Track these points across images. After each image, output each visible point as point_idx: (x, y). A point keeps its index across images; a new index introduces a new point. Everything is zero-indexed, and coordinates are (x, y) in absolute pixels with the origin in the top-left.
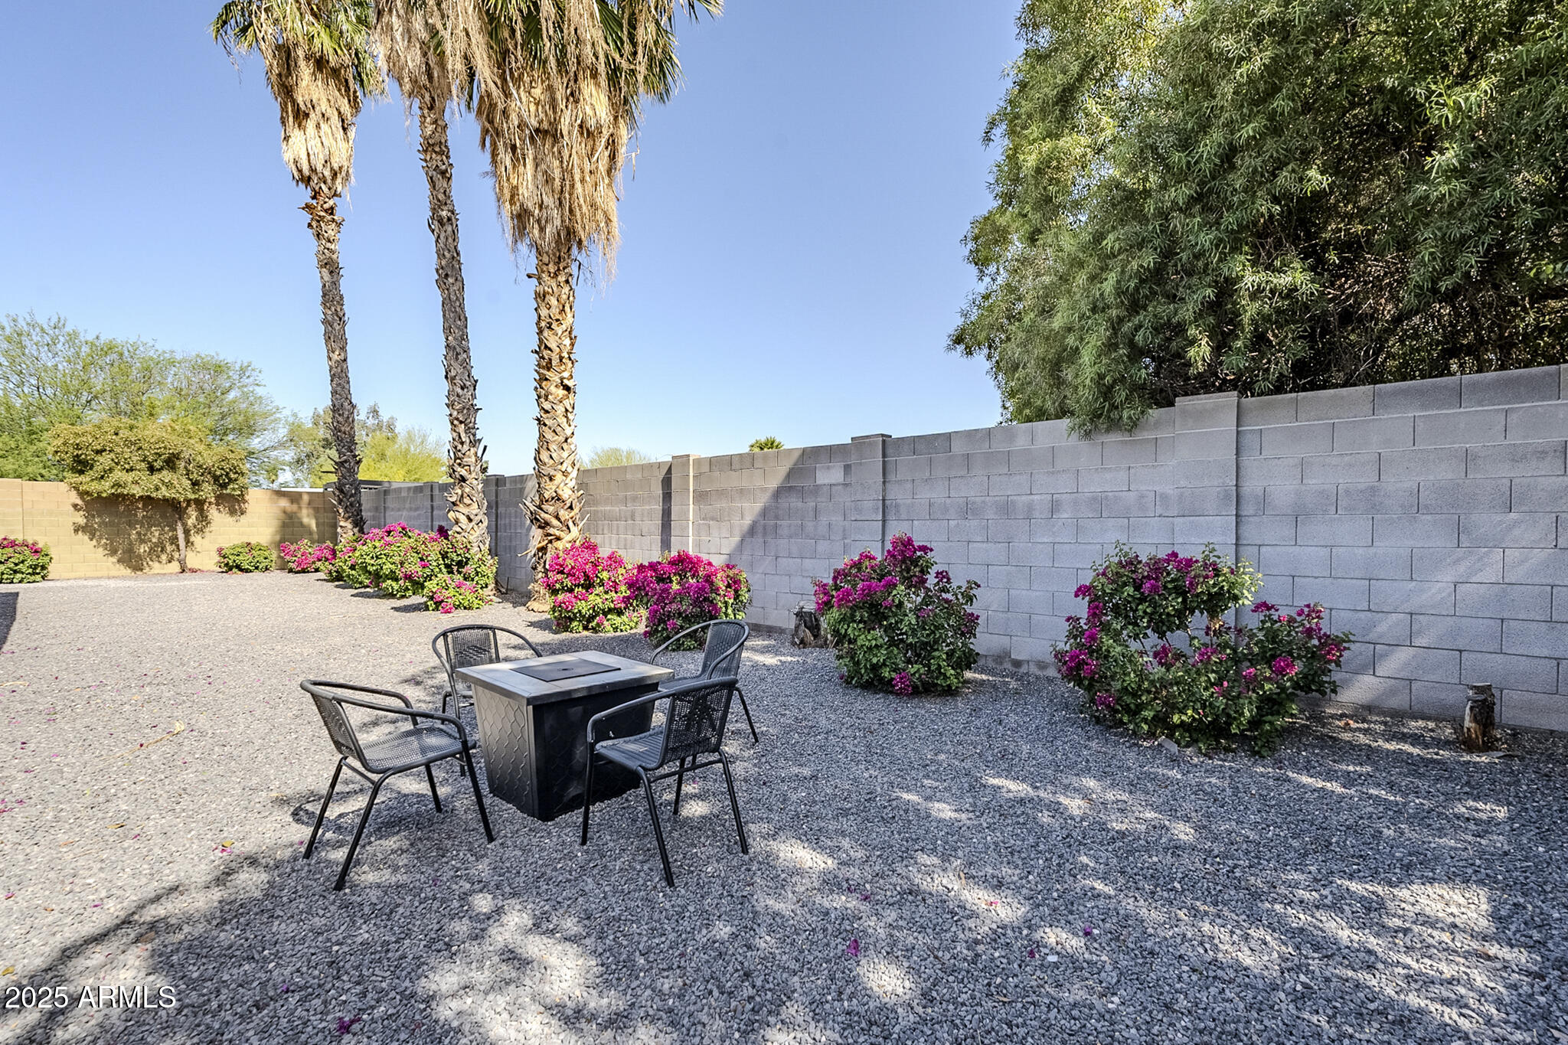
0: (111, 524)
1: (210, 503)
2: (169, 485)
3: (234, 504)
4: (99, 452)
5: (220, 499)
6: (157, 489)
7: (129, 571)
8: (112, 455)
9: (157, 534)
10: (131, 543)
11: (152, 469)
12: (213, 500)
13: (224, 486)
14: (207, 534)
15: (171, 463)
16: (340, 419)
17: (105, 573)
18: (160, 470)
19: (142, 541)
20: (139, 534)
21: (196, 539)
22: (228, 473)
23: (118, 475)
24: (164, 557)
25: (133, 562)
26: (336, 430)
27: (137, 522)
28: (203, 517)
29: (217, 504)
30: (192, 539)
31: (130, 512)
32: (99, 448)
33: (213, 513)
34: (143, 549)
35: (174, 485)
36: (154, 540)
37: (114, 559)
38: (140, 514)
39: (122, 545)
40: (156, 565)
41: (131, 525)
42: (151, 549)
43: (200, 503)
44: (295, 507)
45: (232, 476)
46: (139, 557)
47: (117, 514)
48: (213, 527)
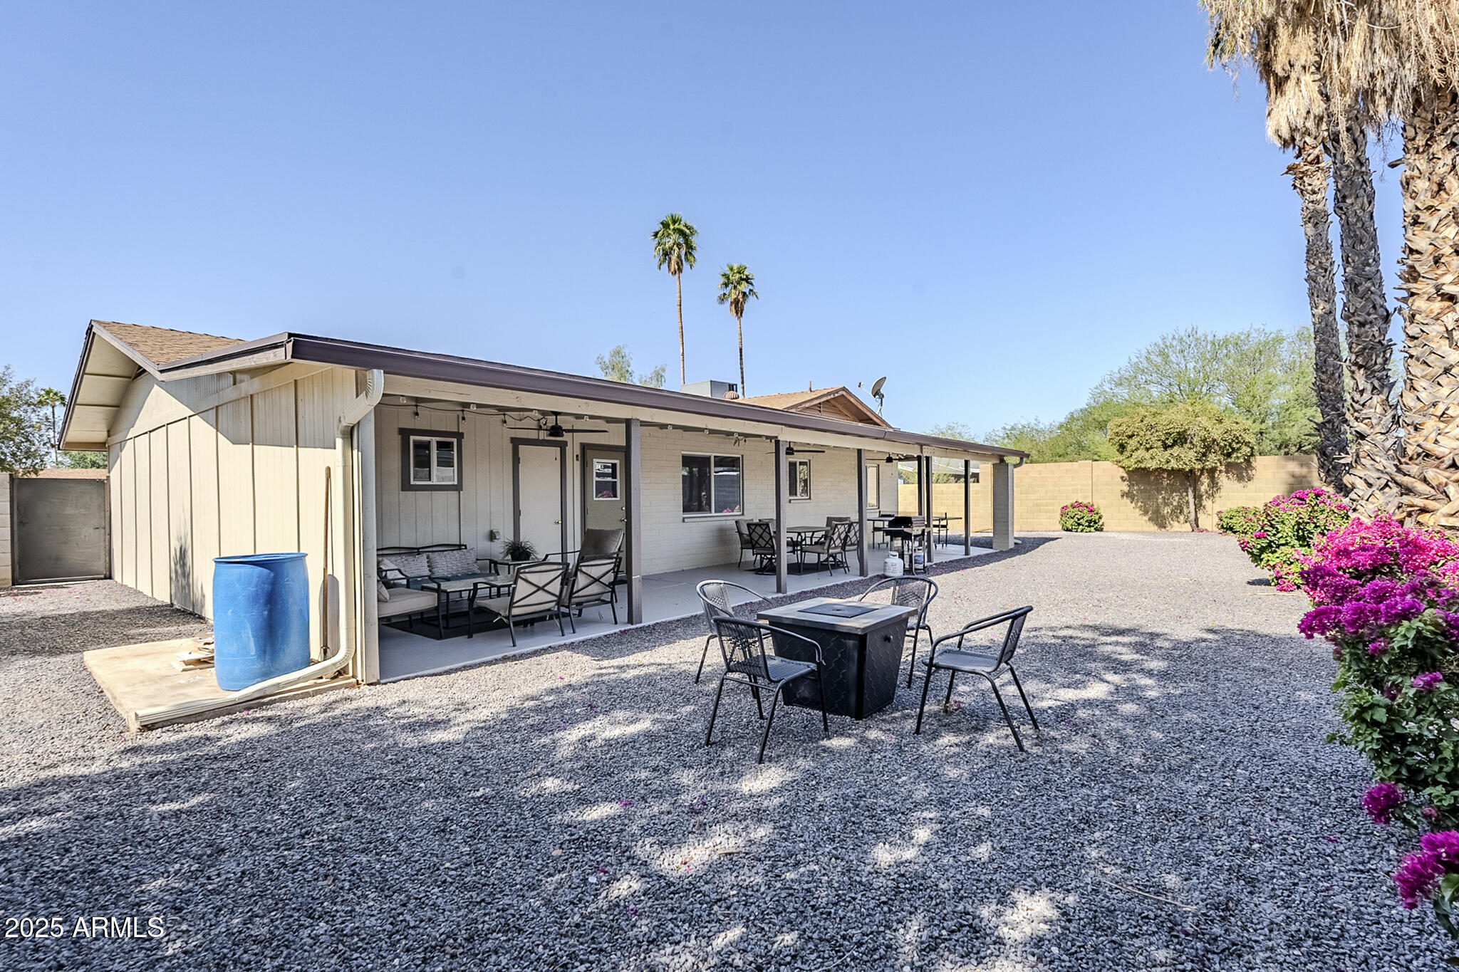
0: (1145, 491)
1: (1220, 471)
2: (1178, 458)
3: (1242, 471)
4: (1130, 437)
5: (1229, 467)
6: (1168, 462)
7: (1156, 528)
8: (1138, 439)
9: (1177, 498)
10: (1158, 506)
11: (1166, 447)
12: (1223, 468)
13: (1229, 455)
14: (1217, 499)
15: (1182, 439)
16: (1324, 377)
17: (1139, 529)
18: (1172, 446)
19: (1166, 504)
20: (1164, 498)
21: (1207, 503)
22: (1230, 444)
23: (1141, 453)
24: (1182, 518)
25: (1160, 521)
26: (1320, 389)
27: (1163, 489)
28: (1214, 483)
29: (1227, 472)
30: (1204, 503)
31: (1158, 482)
32: (1130, 433)
33: (1223, 479)
34: (1167, 510)
35: (1186, 457)
36: (1175, 504)
37: (1146, 518)
38: (1165, 482)
39: (1151, 505)
40: (1176, 524)
41: (1159, 492)
42: (1172, 511)
43: (1212, 472)
44: (1304, 471)
45: (1235, 445)
46: (1164, 517)
47: (1149, 483)
48: (1223, 493)
